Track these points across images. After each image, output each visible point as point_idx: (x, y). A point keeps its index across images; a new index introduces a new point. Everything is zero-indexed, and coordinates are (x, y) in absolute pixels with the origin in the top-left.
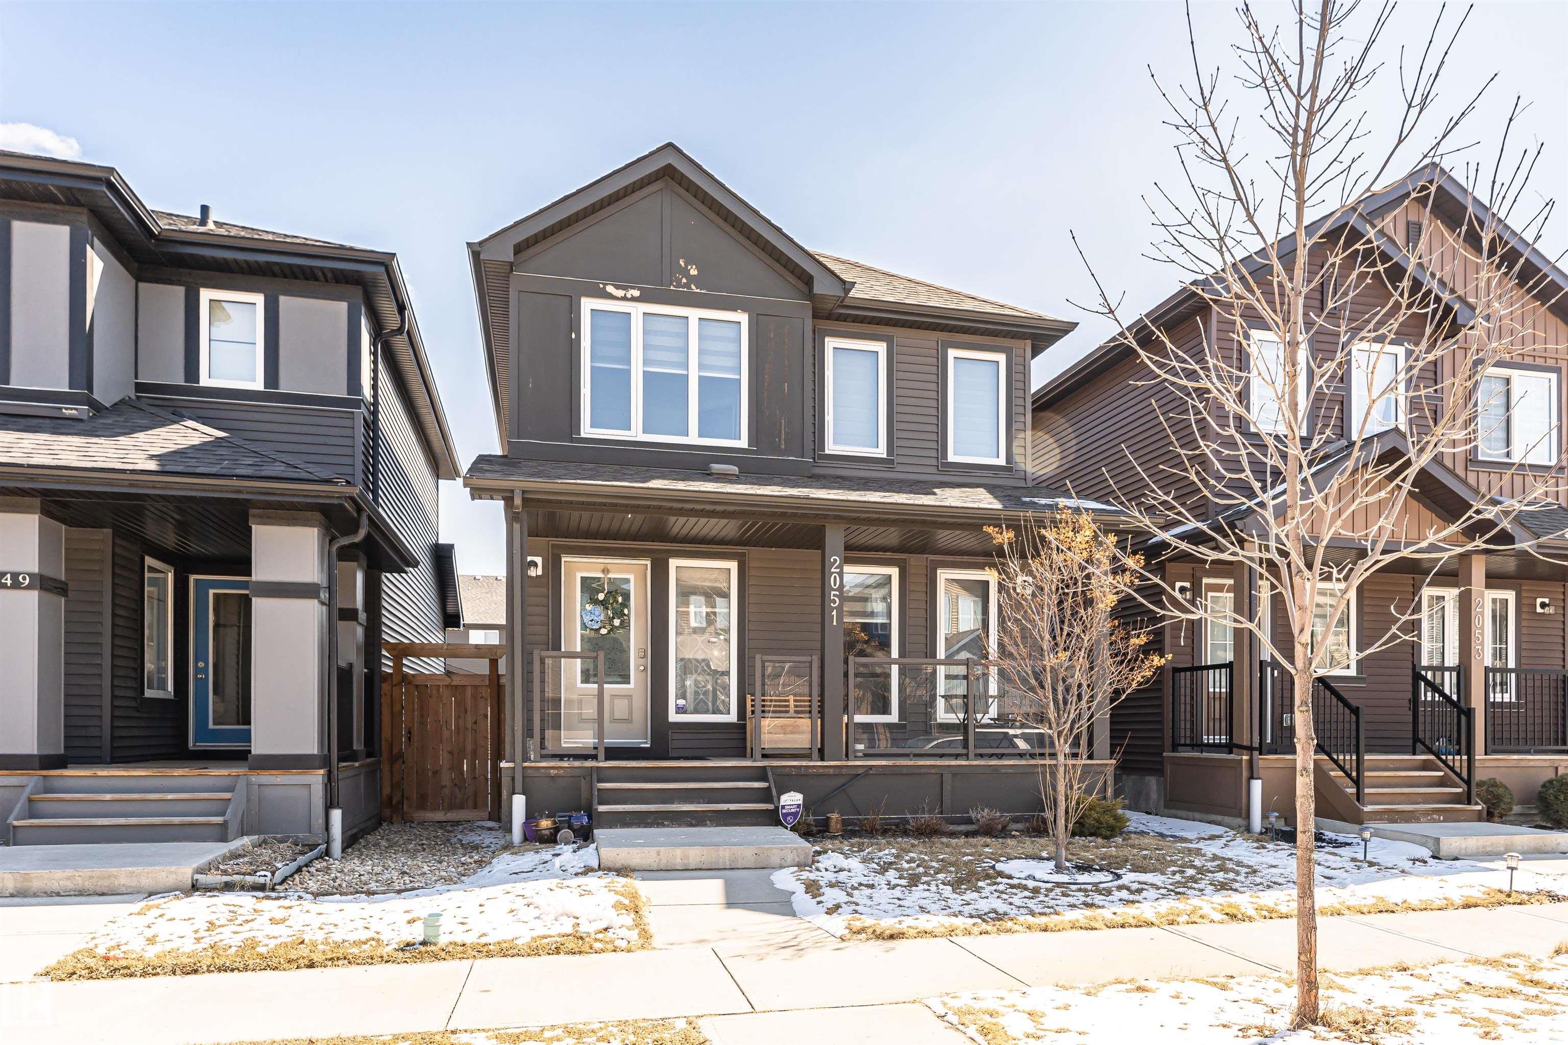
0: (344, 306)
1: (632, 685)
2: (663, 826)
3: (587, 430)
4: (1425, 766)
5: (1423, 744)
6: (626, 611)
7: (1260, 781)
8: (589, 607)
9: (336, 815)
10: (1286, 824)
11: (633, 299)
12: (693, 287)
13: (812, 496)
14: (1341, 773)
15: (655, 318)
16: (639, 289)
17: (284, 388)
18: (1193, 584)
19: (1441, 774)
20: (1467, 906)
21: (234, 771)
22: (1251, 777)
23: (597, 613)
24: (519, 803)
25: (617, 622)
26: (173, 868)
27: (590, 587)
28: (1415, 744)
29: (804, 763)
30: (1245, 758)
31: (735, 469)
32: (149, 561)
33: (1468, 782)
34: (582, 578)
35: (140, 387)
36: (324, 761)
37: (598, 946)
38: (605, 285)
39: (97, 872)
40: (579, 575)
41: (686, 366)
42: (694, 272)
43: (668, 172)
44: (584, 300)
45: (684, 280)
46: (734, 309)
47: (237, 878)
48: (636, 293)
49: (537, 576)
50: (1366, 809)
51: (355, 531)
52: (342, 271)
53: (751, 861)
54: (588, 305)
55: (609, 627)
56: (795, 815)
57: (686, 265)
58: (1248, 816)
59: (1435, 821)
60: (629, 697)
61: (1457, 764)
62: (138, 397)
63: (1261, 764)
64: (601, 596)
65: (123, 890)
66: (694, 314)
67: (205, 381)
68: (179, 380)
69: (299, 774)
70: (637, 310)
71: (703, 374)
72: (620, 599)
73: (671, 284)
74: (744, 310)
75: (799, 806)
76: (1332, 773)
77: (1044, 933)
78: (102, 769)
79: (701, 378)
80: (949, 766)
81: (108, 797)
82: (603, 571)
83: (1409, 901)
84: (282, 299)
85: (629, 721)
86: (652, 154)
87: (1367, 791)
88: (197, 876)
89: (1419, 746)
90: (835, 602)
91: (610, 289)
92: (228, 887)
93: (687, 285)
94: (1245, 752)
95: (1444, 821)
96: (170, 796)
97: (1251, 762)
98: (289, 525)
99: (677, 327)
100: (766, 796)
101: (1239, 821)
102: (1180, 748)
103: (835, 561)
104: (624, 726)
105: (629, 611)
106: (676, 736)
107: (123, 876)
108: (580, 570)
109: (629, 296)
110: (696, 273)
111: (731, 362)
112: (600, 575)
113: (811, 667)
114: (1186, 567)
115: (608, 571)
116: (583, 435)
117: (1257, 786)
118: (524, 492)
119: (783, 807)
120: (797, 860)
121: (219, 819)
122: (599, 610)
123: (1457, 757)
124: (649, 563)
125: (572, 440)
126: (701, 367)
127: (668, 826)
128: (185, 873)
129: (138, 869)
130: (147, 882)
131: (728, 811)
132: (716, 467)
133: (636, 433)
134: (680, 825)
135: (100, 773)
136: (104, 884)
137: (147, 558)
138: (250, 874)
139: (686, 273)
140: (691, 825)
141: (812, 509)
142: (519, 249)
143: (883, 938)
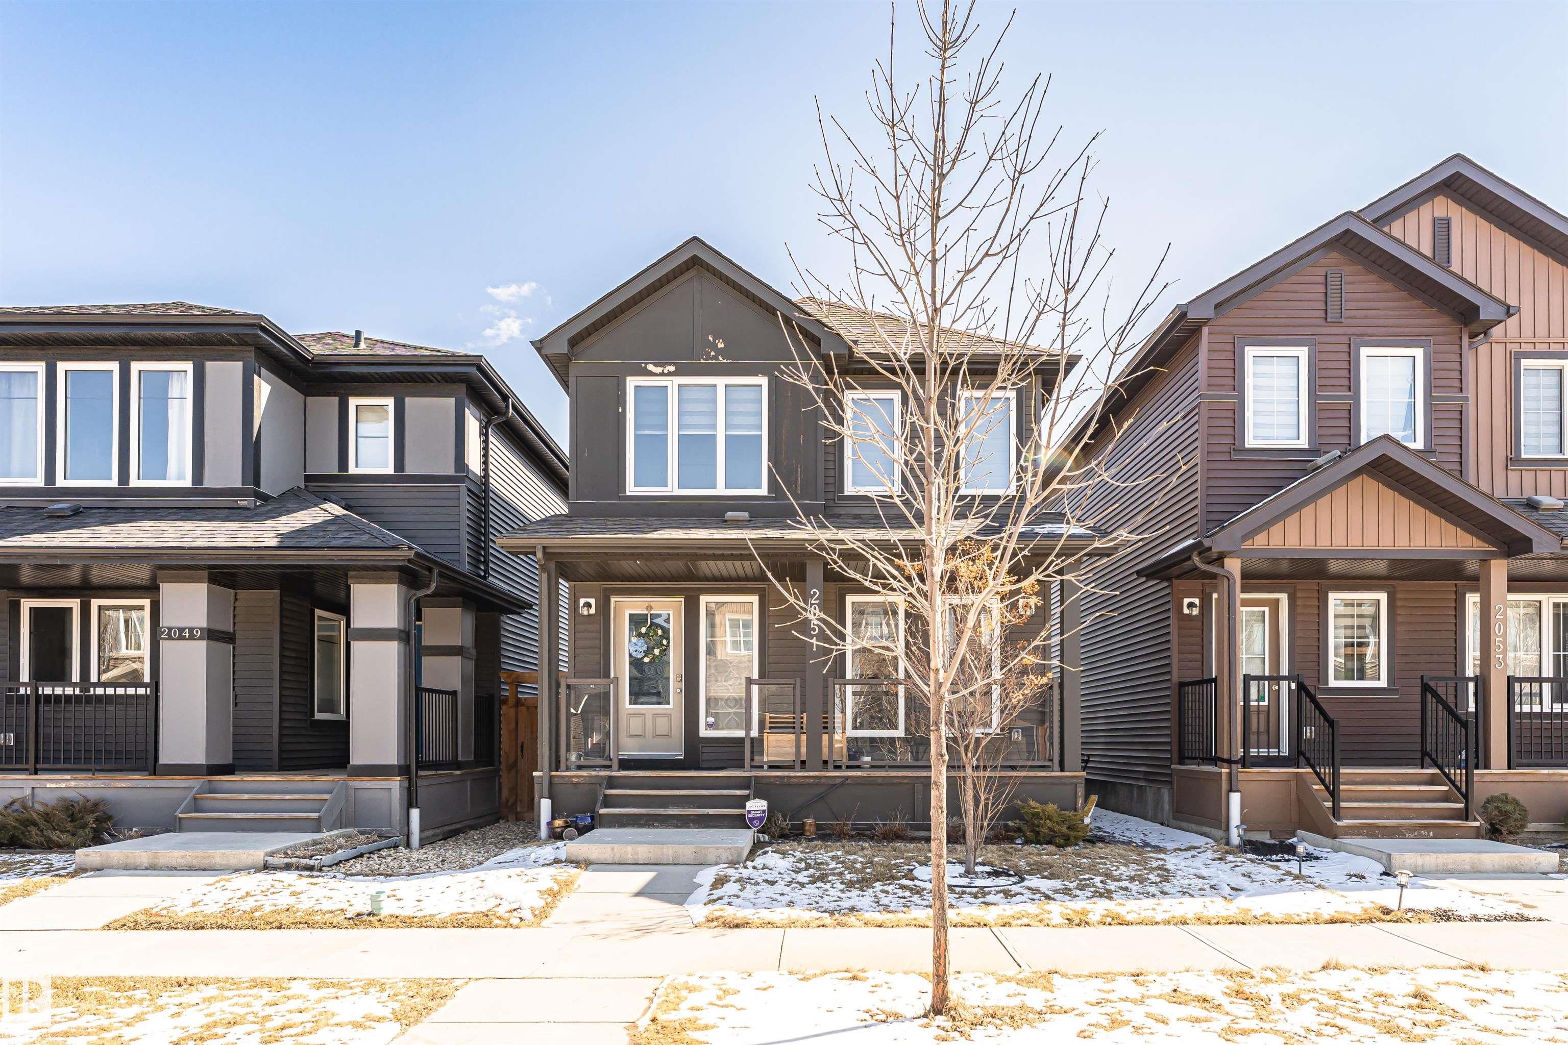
0: (452, 401)
1: (671, 706)
2: (654, 827)
3: (632, 489)
4: (1432, 781)
5: (1430, 757)
6: (665, 642)
7: (1239, 794)
8: (634, 640)
9: (415, 813)
10: (1272, 837)
11: (670, 374)
12: (720, 358)
13: (786, 537)
14: (1322, 787)
15: (688, 388)
16: (674, 365)
17: (410, 470)
18: (1202, 601)
19: (1446, 788)
20: (1333, 921)
21: (336, 778)
22: (1231, 790)
23: (640, 644)
24: (545, 805)
25: (657, 652)
26: (251, 851)
27: (636, 621)
28: (1424, 757)
29: (786, 774)
30: (1224, 770)
31: (745, 515)
32: (318, 612)
33: (1466, 797)
34: (630, 615)
35: (308, 478)
36: (403, 770)
37: (496, 922)
38: (646, 364)
39: (201, 853)
40: (627, 613)
41: (714, 427)
42: (721, 345)
43: (695, 262)
44: (629, 379)
45: (713, 353)
46: (756, 375)
47: (294, 860)
48: (672, 368)
49: (590, 615)
50: (1339, 823)
51: (428, 586)
52: (445, 373)
53: (690, 858)
54: (632, 382)
55: (651, 656)
56: (761, 819)
57: (714, 340)
58: (1227, 829)
59: (1423, 837)
60: (668, 716)
61: (1458, 778)
62: (306, 486)
63: (1241, 777)
64: (643, 630)
65: (218, 867)
66: (721, 382)
67: (352, 470)
68: (335, 471)
69: (383, 780)
70: (673, 383)
71: (728, 433)
72: (660, 632)
73: (702, 358)
74: (764, 374)
75: (764, 811)
76: (1315, 787)
77: (878, 928)
78: (249, 775)
79: (727, 437)
80: (921, 777)
81: (246, 796)
82: (647, 608)
83: (1272, 913)
84: (407, 400)
85: (668, 736)
86: (679, 248)
87: (1343, 805)
88: (267, 858)
89: (1427, 760)
90: (814, 630)
91: (651, 367)
92: (288, 867)
93: (717, 359)
94: (1225, 765)
95: (1434, 837)
96: (288, 797)
97: (1230, 774)
98: (376, 583)
99: (705, 394)
100: (741, 802)
101: (1220, 833)
102: (1187, 761)
103: (815, 593)
104: (664, 741)
105: (668, 643)
106: (705, 750)
107: (219, 856)
108: (628, 608)
109: (666, 371)
110: (722, 346)
111: (752, 420)
112: (645, 612)
113: (794, 688)
114: (1197, 584)
115: (651, 608)
116: (628, 493)
117: (1235, 799)
118: (544, 548)
119: (749, 812)
120: (730, 858)
121: (315, 815)
122: (641, 642)
123: (1458, 771)
124: (683, 600)
125: (619, 498)
126: (727, 427)
127: (657, 827)
128: (258, 855)
129: (227, 852)
130: (233, 861)
131: (708, 815)
132: (730, 515)
133: (672, 488)
134: (667, 827)
135: (246, 779)
136: (205, 863)
137: (316, 610)
138: (305, 857)
139: (714, 346)
140: (677, 827)
141: (780, 549)
142: (574, 342)
143: (730, 927)
